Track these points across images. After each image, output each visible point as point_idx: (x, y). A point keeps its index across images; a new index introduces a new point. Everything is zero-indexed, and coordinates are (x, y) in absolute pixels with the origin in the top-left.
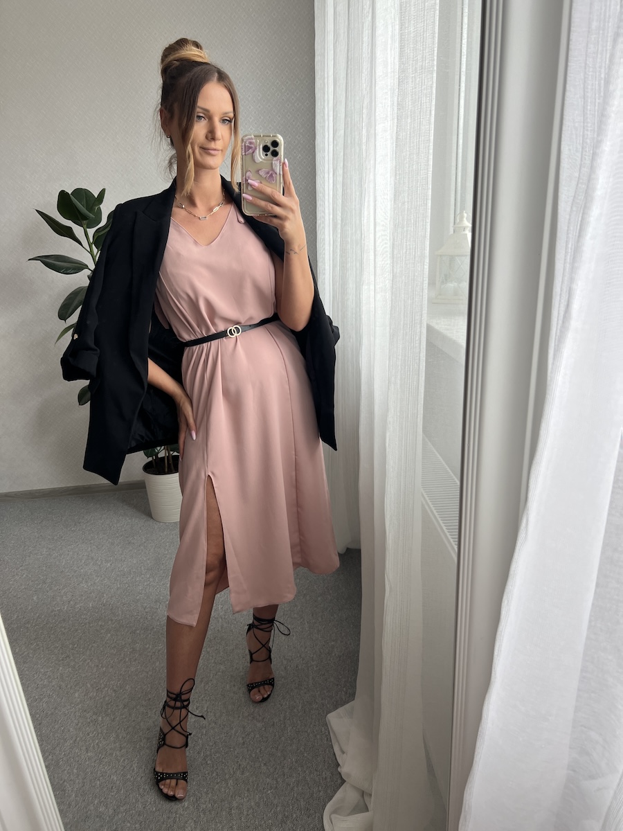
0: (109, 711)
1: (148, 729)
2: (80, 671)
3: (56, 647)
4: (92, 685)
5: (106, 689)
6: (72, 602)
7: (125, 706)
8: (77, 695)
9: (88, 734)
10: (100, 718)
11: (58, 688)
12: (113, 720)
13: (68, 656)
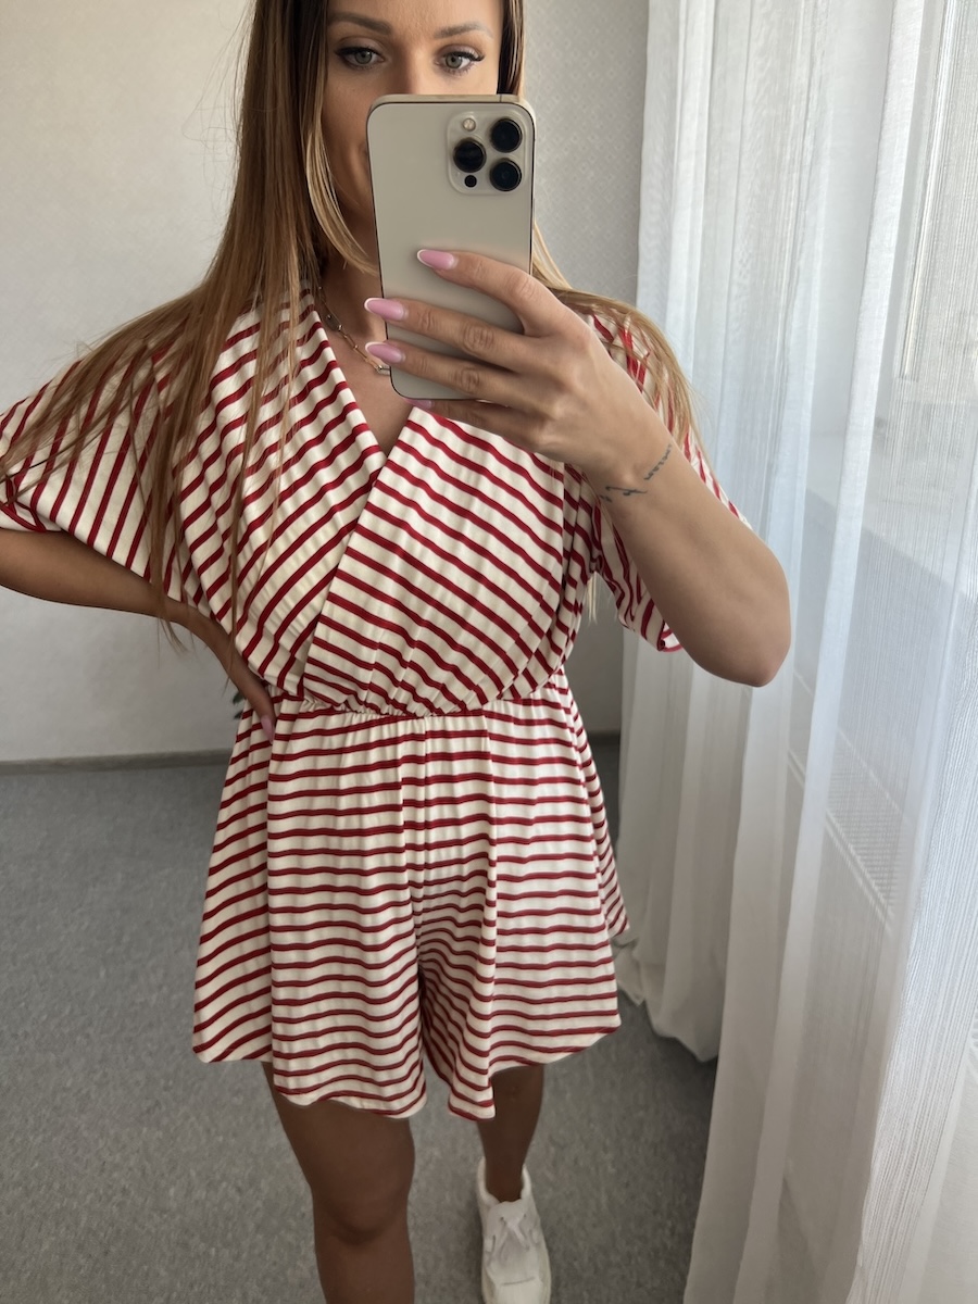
0: (230, 1235)
1: (301, 1286)
2: (179, 1139)
3: (137, 1083)
4: (199, 1174)
5: (224, 1184)
6: (165, 989)
7: (258, 1228)
8: (172, 1191)
9: (192, 1286)
10: (213, 1251)
11: (140, 1174)
12: (237, 1258)
13: (157, 1104)
